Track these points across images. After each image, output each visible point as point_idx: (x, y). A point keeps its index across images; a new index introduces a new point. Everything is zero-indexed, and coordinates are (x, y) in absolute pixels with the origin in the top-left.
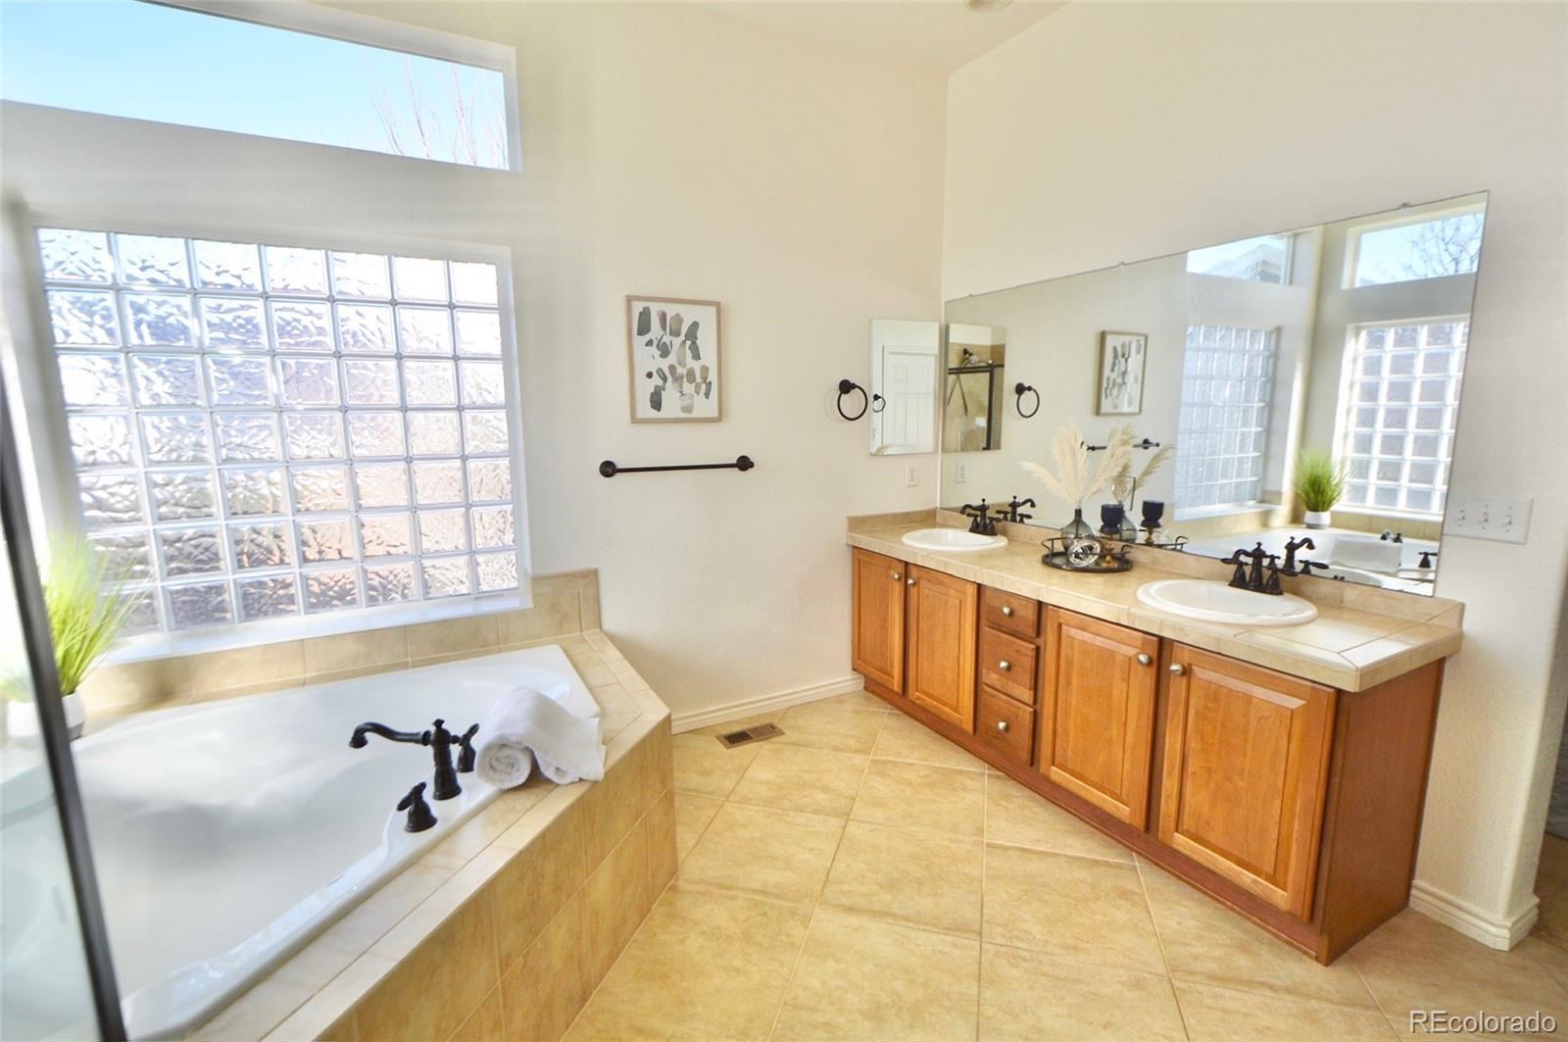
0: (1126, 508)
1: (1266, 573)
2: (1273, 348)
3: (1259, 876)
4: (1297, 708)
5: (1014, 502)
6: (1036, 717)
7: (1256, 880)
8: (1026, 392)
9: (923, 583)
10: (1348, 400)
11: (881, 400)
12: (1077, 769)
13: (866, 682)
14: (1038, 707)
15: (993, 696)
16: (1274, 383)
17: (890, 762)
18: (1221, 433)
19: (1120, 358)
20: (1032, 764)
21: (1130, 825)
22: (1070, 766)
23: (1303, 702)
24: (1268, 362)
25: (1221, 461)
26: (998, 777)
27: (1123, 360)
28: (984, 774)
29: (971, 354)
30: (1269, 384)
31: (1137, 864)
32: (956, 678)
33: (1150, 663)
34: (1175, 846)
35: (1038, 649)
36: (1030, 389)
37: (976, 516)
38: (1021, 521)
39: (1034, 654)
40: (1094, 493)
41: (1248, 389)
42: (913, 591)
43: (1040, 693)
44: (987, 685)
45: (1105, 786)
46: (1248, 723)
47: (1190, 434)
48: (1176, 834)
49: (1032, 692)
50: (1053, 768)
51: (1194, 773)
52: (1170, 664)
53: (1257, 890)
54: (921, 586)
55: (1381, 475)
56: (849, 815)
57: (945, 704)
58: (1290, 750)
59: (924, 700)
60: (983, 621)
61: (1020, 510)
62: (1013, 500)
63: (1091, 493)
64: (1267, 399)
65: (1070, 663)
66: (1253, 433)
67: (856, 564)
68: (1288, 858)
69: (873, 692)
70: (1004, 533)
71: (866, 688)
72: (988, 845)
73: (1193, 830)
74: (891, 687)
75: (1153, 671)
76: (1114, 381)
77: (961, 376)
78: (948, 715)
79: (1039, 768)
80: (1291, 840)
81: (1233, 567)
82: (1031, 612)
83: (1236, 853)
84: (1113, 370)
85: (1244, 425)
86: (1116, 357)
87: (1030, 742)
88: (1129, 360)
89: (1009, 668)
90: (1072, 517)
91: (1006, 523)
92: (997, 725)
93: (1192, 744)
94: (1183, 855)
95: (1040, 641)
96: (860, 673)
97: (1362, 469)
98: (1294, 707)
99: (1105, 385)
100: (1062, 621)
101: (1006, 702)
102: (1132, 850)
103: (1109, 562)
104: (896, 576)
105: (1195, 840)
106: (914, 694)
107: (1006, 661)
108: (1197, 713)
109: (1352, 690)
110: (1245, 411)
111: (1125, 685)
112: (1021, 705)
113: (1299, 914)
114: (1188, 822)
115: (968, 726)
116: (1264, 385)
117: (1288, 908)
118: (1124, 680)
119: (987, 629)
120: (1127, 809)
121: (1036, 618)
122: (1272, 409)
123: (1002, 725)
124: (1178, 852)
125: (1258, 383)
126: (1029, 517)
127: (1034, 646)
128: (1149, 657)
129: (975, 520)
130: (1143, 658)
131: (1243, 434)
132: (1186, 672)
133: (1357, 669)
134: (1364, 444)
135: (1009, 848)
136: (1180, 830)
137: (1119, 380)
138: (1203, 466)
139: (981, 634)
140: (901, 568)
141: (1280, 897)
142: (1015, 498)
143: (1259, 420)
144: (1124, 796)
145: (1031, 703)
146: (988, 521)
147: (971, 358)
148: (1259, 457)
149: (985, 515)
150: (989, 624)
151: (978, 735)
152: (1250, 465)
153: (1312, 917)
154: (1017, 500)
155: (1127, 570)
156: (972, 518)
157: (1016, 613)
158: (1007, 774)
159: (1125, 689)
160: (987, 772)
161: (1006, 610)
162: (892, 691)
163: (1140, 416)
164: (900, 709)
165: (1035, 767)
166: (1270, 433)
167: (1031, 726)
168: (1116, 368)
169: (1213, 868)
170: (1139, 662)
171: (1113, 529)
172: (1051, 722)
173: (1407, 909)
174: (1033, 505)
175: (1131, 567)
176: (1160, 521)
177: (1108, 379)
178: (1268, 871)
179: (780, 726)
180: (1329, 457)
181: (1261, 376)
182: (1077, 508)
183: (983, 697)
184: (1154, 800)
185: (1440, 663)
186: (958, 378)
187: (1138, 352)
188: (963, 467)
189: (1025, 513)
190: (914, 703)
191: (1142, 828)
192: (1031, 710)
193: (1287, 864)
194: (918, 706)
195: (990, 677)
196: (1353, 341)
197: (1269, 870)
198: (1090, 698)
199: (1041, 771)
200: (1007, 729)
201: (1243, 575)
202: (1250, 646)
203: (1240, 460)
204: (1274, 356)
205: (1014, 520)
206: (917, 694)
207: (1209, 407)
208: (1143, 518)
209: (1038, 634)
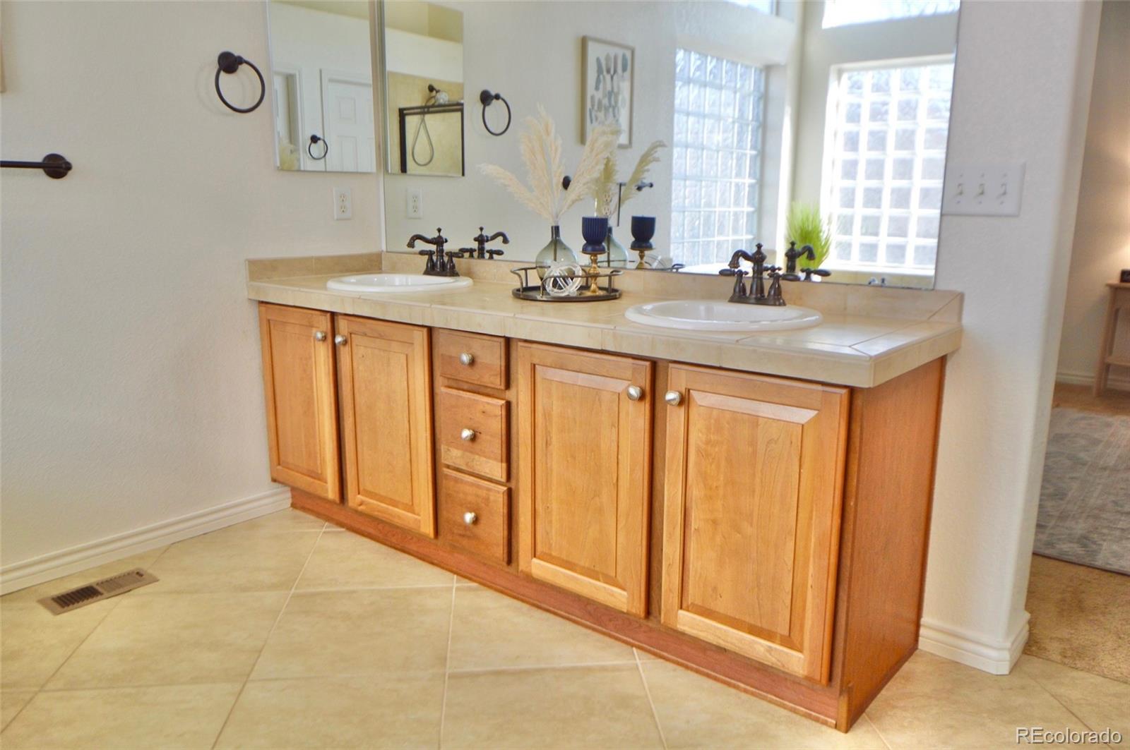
0: (612, 223)
1: (768, 283)
2: (762, 89)
3: (773, 642)
4: (808, 422)
5: (481, 236)
6: (510, 495)
7: (770, 647)
8: (494, 101)
9: (356, 339)
10: (833, 151)
11: (320, 143)
12: (564, 556)
13: (293, 497)
14: (513, 485)
15: (456, 480)
16: (764, 129)
17: (320, 594)
18: (716, 182)
19: (605, 73)
20: (509, 562)
21: (627, 613)
22: (554, 554)
23: (812, 413)
24: (758, 106)
25: (717, 213)
26: (470, 589)
27: (608, 77)
28: (450, 589)
29: (437, 92)
30: (760, 131)
31: (638, 661)
32: (408, 465)
33: (642, 397)
34: (681, 627)
35: (508, 405)
36: (497, 97)
37: (430, 253)
38: (491, 258)
39: (504, 413)
40: (573, 202)
41: (741, 134)
42: (344, 354)
43: (514, 465)
44: (448, 467)
45: (597, 569)
46: (754, 453)
47: (685, 180)
48: (681, 612)
49: (504, 465)
50: (535, 560)
51: (697, 530)
52: (666, 391)
53: (770, 660)
54: (354, 344)
55: (864, 231)
56: (249, 675)
57: (394, 503)
58: (802, 476)
59: (368, 504)
60: (439, 381)
61: (488, 246)
62: (479, 233)
63: (569, 202)
64: (759, 146)
65: (548, 416)
66: (747, 185)
67: (265, 328)
68: (804, 609)
69: (304, 509)
70: (469, 274)
71: (294, 505)
72: (452, 677)
73: (699, 602)
74: (323, 495)
75: (645, 406)
76: (600, 102)
77: (428, 117)
78: (399, 517)
79: (518, 565)
80: (807, 588)
81: (733, 280)
82: (498, 355)
83: (748, 619)
84: (597, 88)
85: (738, 175)
86: (600, 71)
87: (506, 533)
88: (615, 77)
89: (474, 438)
90: (548, 238)
91: (472, 260)
92: (463, 518)
93: (694, 492)
94: (690, 636)
95: (510, 395)
96: (283, 483)
97: (846, 226)
98: (803, 421)
99: (589, 105)
100: (536, 361)
101: (472, 485)
102: (633, 645)
103: (594, 291)
104: (319, 335)
105: (702, 614)
106: (354, 499)
107: (469, 429)
108: (698, 451)
109: (866, 386)
110: (739, 159)
111: (614, 431)
112: (492, 485)
113: (817, 677)
114: (693, 594)
115: (428, 529)
116: (754, 132)
117: (806, 673)
118: (613, 425)
119: (443, 390)
120: (625, 593)
121: (503, 364)
122: (763, 157)
123: (469, 517)
124: (683, 634)
125: (750, 128)
126: (500, 253)
127: (503, 402)
128: (641, 388)
129: (431, 259)
130: (634, 392)
131: (737, 185)
132: (684, 401)
133: (871, 357)
134: (849, 200)
135: (477, 675)
136: (684, 606)
137: (605, 101)
138: (699, 218)
139: (437, 399)
140: (325, 323)
141: (797, 662)
142: (481, 229)
143: (752, 171)
144: (619, 579)
145: (504, 479)
146: (446, 259)
147: (438, 95)
148: (753, 212)
149: (442, 251)
150: (446, 382)
151: (440, 538)
152: (745, 220)
153: (830, 678)
154: (484, 233)
155: (615, 298)
156: (427, 257)
157: (478, 360)
158: (481, 583)
159: (614, 437)
160: (455, 585)
161: (466, 358)
162: (325, 500)
163: (629, 150)
164: (340, 524)
165: (514, 564)
166: (762, 186)
167: (506, 511)
168: (601, 86)
169: (722, 644)
170: (630, 396)
171: (597, 247)
172: (529, 502)
173: (917, 652)
174: (506, 241)
175: (620, 295)
176: (652, 241)
177: (592, 98)
178: (782, 633)
179: (150, 571)
180: (817, 211)
181: (752, 120)
182: (554, 225)
183: (443, 483)
184: (654, 576)
185: (943, 361)
186: (423, 120)
187: (624, 69)
188: (415, 198)
189: (494, 249)
190: (356, 511)
191: (642, 614)
192: (505, 488)
193: (803, 618)
194: (361, 514)
195: (451, 455)
196: (836, 83)
197: (784, 630)
198: (574, 457)
199: (520, 568)
200: (476, 521)
201: (743, 289)
202: (755, 351)
203: (736, 214)
204: (764, 99)
205: (481, 256)
206: (360, 497)
207: (703, 149)
208: (633, 239)
209: (508, 385)
